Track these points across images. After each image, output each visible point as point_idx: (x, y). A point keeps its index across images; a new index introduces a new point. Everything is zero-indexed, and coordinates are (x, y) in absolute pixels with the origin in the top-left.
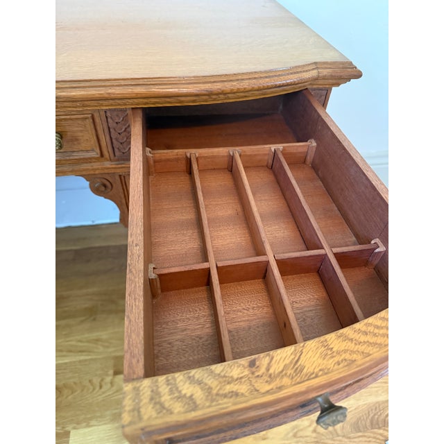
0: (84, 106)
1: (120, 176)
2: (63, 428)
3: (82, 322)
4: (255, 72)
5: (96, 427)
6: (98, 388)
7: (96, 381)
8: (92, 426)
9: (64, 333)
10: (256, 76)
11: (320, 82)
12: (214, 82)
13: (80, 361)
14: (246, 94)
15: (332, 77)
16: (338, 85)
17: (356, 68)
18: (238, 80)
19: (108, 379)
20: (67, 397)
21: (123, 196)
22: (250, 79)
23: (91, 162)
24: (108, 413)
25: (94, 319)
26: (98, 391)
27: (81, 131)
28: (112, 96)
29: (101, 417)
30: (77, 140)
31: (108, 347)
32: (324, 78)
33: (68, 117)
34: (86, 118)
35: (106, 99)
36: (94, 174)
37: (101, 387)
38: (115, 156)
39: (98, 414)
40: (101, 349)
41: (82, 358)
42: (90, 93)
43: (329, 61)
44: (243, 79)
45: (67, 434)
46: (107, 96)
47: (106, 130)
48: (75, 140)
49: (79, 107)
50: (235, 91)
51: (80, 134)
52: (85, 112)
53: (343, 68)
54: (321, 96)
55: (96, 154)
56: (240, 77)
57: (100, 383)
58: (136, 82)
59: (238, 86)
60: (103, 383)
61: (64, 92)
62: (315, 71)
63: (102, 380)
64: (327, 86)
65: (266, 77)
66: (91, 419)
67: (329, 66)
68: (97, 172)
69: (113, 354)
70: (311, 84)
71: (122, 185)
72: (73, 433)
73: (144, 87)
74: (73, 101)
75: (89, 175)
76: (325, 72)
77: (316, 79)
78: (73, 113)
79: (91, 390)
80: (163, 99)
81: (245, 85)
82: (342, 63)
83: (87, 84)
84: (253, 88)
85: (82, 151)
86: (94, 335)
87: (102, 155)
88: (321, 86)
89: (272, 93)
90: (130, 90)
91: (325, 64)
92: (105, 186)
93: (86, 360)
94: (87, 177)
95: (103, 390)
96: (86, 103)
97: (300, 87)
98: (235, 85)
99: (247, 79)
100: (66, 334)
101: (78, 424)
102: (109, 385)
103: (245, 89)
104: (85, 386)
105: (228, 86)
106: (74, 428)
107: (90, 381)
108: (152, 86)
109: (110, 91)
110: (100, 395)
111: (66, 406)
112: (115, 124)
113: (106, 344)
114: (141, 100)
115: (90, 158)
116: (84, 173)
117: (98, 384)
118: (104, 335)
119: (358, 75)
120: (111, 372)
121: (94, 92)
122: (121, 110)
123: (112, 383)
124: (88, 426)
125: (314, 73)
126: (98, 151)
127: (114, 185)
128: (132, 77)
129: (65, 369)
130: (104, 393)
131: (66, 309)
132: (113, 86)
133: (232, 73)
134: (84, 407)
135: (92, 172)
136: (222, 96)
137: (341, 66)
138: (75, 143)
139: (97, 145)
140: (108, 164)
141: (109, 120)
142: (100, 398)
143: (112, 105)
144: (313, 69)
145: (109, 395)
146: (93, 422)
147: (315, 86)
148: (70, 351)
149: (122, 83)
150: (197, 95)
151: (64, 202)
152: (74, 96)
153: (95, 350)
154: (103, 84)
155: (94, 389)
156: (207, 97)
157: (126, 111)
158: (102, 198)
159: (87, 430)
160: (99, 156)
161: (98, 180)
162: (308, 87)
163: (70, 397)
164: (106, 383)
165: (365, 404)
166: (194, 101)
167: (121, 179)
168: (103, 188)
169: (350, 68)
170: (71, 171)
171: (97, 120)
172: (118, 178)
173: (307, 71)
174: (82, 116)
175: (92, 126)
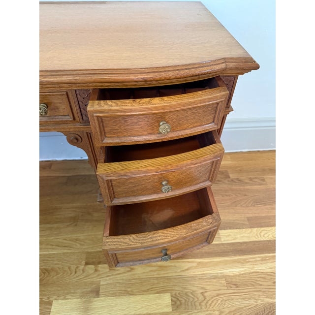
0: (60, 87)
1: (87, 133)
2: (49, 298)
3: (68, 226)
4: (178, 66)
5: (69, 300)
6: (74, 273)
7: (73, 268)
8: (68, 299)
9: (55, 233)
10: (179, 68)
11: (229, 72)
12: (148, 73)
13: (64, 253)
14: (172, 81)
15: (237, 68)
16: (242, 74)
17: (255, 62)
18: (165, 71)
19: (81, 267)
20: (53, 277)
21: (89, 146)
22: (174, 70)
23: (67, 123)
24: (79, 291)
25: (76, 225)
26: (73, 276)
27: (60, 103)
28: (78, 81)
29: (74, 293)
30: (57, 108)
31: (83, 245)
32: (231, 69)
33: (51, 94)
34: (63, 95)
35: (74, 83)
36: (70, 131)
37: (76, 272)
38: (83, 120)
39: (72, 291)
40: (79, 246)
41: (65, 251)
42: (63, 79)
43: (235, 57)
44: (169, 71)
45: (51, 303)
46: (74, 81)
47: (77, 103)
48: (56, 108)
49: (57, 88)
50: (163, 79)
51: (59, 105)
52: (62, 91)
53: (245, 62)
54: (230, 81)
55: (70, 118)
56: (167, 69)
57: (76, 270)
58: (94, 72)
59: (165, 75)
60: (77, 270)
61: (46, 78)
62: (224, 64)
63: (77, 268)
64: (234, 75)
65: (186, 69)
66: (67, 294)
67: (235, 61)
68: (71, 130)
69: (86, 250)
70: (222, 73)
71: (89, 139)
72: (54, 302)
73: (99, 75)
74: (52, 84)
75: (66, 131)
76: (231, 65)
77: (225, 70)
78: (54, 91)
79: (69, 274)
80: (113, 84)
81: (171, 75)
82: (245, 58)
83: (62, 73)
84: (176, 77)
85: (61, 115)
86: (74, 236)
87: (74, 119)
88: (230, 75)
89: (192, 79)
90: (90, 78)
91: (231, 59)
92: (77, 139)
93: (68, 253)
94: (65, 133)
95: (77, 275)
96: (61, 85)
97: (213, 75)
98: (163, 75)
99: (172, 71)
100: (56, 234)
101: (59, 296)
102: (82, 272)
103: (170, 77)
104: (65, 271)
105: (157, 76)
106: (56, 299)
107: (69, 268)
108: (104, 75)
109: (76, 78)
110: (75, 278)
111: (52, 283)
112: (82, 99)
113: (82, 243)
114: (99, 84)
115: (67, 121)
116: (63, 130)
117: (74, 270)
118: (81, 236)
119: (257, 67)
120: (83, 263)
121: (65, 79)
122: (86, 90)
123: (83, 271)
124: (65, 299)
125: (223, 66)
126: (72, 116)
127: (83, 139)
128: (92, 68)
129: (53, 258)
130: (77, 277)
131: (58, 216)
132: (79, 74)
133: (161, 66)
134: (63, 285)
135: (68, 130)
136: (154, 82)
137: (244, 61)
138: (57, 110)
139: (71, 112)
140: (78, 125)
141: (78, 96)
142: (75, 280)
143: (79, 87)
144: (222, 63)
145: (80, 279)
146: (68, 297)
147: (225, 75)
148: (58, 246)
149: (85, 72)
150: (136, 82)
151: (62, 144)
152: (53, 80)
153: (74, 246)
154: (72, 73)
155: (71, 273)
156: (144, 83)
157: (89, 90)
158: (76, 147)
159: (63, 301)
160: (72, 119)
161: (73, 135)
162: (220, 75)
163: (55, 277)
164: (79, 270)
165: (262, 304)
166: (135, 85)
167: (88, 135)
168: (76, 141)
169: (250, 62)
170: (54, 129)
171: (70, 96)
172: (85, 134)
173: (217, 64)
174: (60, 93)
175: (67, 100)
